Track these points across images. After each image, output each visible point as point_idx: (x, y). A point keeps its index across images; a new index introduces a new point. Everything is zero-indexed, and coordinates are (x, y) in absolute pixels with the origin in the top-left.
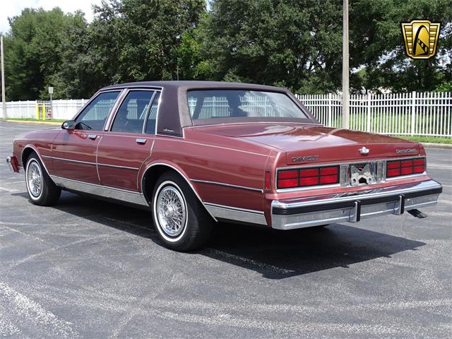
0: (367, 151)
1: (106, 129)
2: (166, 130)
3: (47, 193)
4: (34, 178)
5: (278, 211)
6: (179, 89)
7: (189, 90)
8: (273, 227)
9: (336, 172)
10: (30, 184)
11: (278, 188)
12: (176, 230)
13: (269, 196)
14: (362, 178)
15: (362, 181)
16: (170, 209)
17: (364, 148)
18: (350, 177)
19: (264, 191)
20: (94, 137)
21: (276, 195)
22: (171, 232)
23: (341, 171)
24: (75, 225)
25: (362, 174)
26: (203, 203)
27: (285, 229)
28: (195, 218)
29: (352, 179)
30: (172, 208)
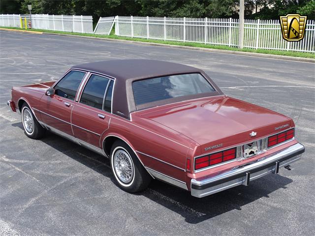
0: (255, 134)
1: (77, 100)
2: (118, 112)
3: (37, 132)
4: (28, 120)
5: (195, 187)
6: (127, 81)
7: (133, 82)
8: (192, 195)
9: (234, 152)
10: (25, 123)
11: (195, 170)
12: (127, 179)
13: (189, 175)
14: (251, 151)
15: (252, 153)
16: (123, 165)
17: (253, 132)
18: (243, 152)
19: (186, 171)
20: (68, 104)
21: (194, 175)
22: (124, 180)
23: (237, 151)
24: (59, 162)
25: (252, 148)
26: (145, 167)
27: (200, 197)
28: (140, 174)
29: (245, 153)
30: (124, 165)
